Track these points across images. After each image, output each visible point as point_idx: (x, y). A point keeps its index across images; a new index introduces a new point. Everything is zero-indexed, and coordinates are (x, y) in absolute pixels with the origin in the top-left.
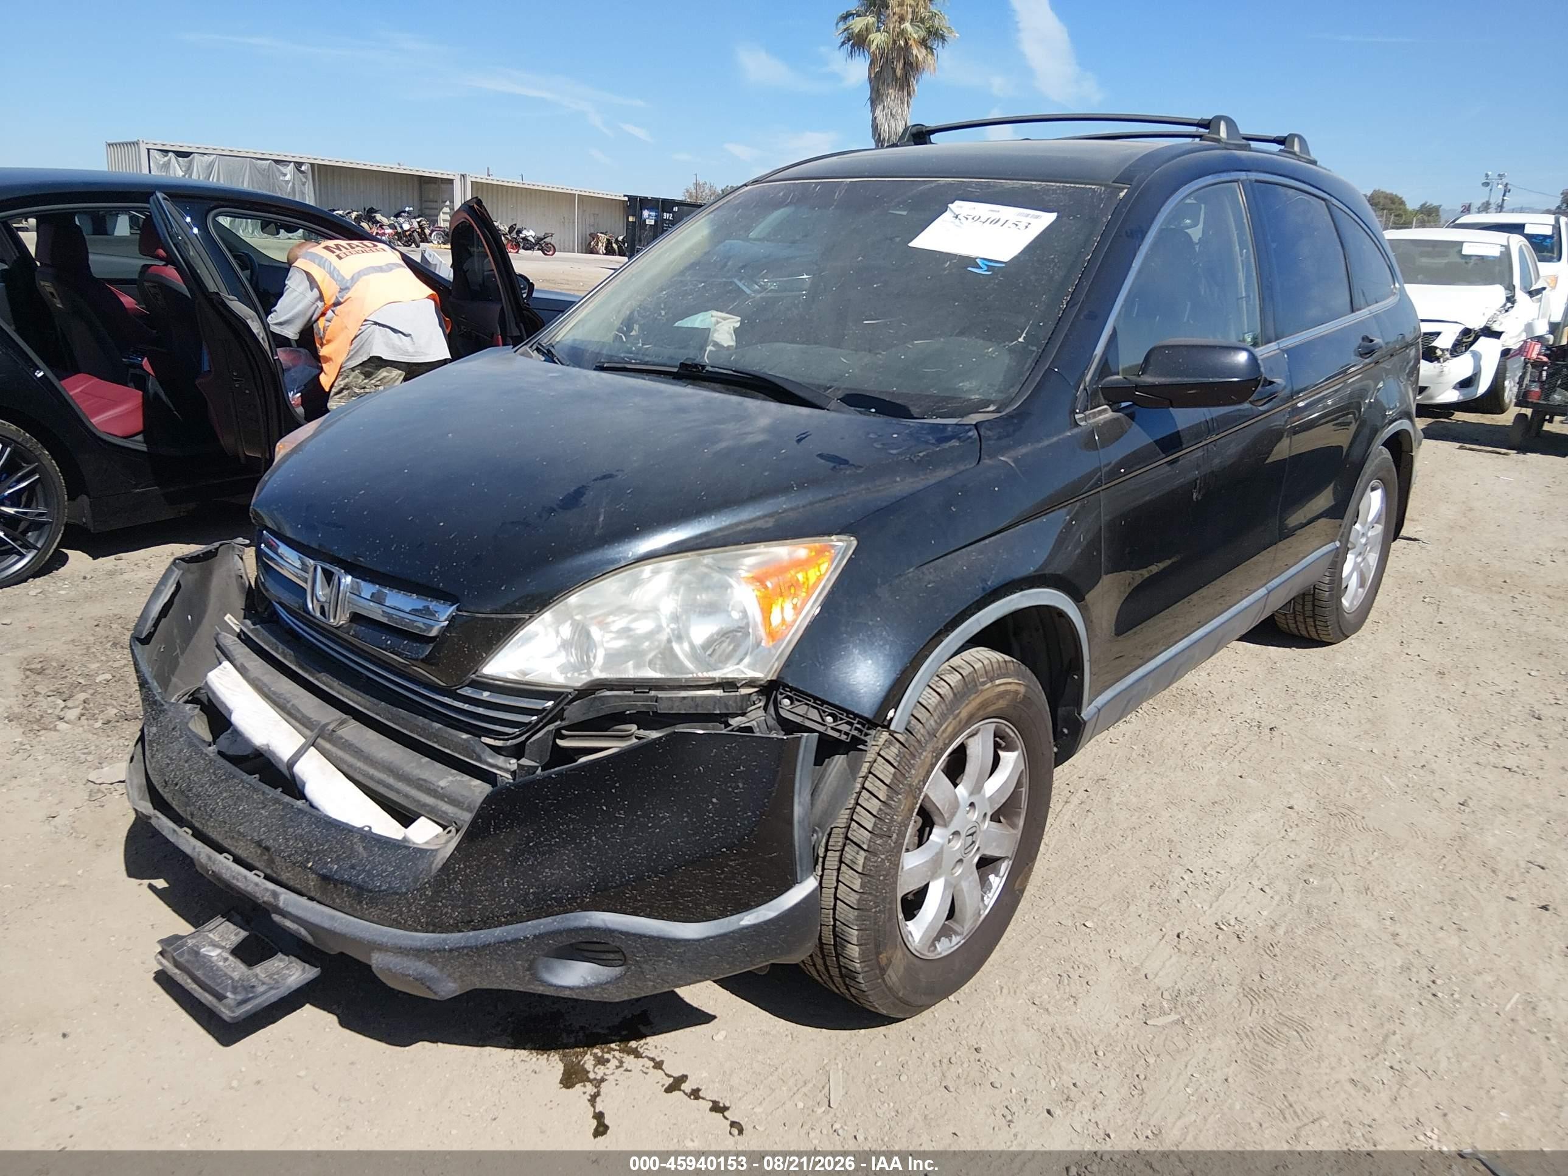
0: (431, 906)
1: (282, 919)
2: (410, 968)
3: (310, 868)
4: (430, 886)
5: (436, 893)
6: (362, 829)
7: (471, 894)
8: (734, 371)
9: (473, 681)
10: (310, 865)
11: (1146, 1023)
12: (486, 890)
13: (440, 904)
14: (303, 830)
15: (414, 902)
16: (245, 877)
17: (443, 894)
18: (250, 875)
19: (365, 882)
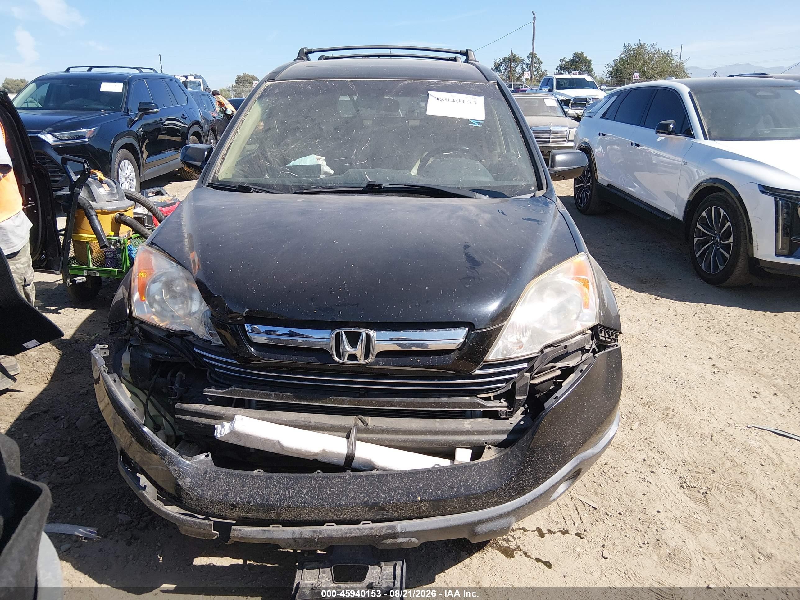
0: (517, 485)
1: (394, 540)
2: (504, 523)
3: (420, 501)
4: (515, 475)
5: (518, 477)
6: (434, 467)
7: (536, 470)
8: (405, 185)
9: (484, 365)
10: (419, 499)
11: (631, 429)
12: (542, 465)
13: (522, 482)
14: (394, 483)
15: (506, 487)
16: (359, 529)
17: (522, 476)
18: (361, 526)
19: (467, 491)
